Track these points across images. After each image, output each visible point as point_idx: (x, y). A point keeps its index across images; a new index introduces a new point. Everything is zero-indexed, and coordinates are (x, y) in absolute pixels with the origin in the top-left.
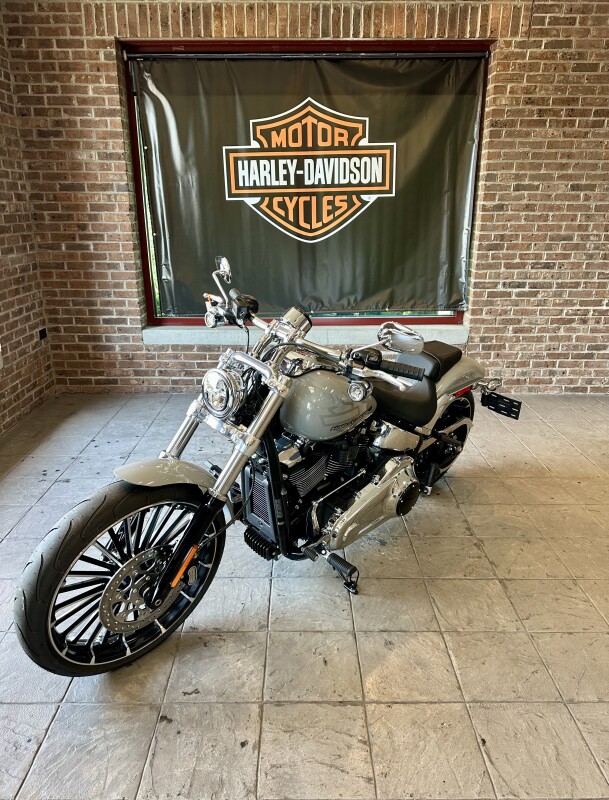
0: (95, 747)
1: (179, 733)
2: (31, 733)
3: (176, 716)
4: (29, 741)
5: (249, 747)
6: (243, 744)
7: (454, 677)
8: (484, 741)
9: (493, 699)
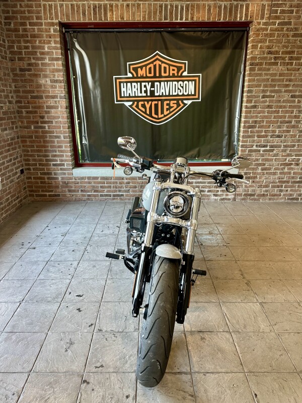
0: (49, 398)
1: (93, 390)
2: (15, 390)
3: (91, 380)
4: (14, 394)
5: (131, 398)
6: (127, 397)
7: (238, 358)
8: (256, 395)
9: (260, 371)
